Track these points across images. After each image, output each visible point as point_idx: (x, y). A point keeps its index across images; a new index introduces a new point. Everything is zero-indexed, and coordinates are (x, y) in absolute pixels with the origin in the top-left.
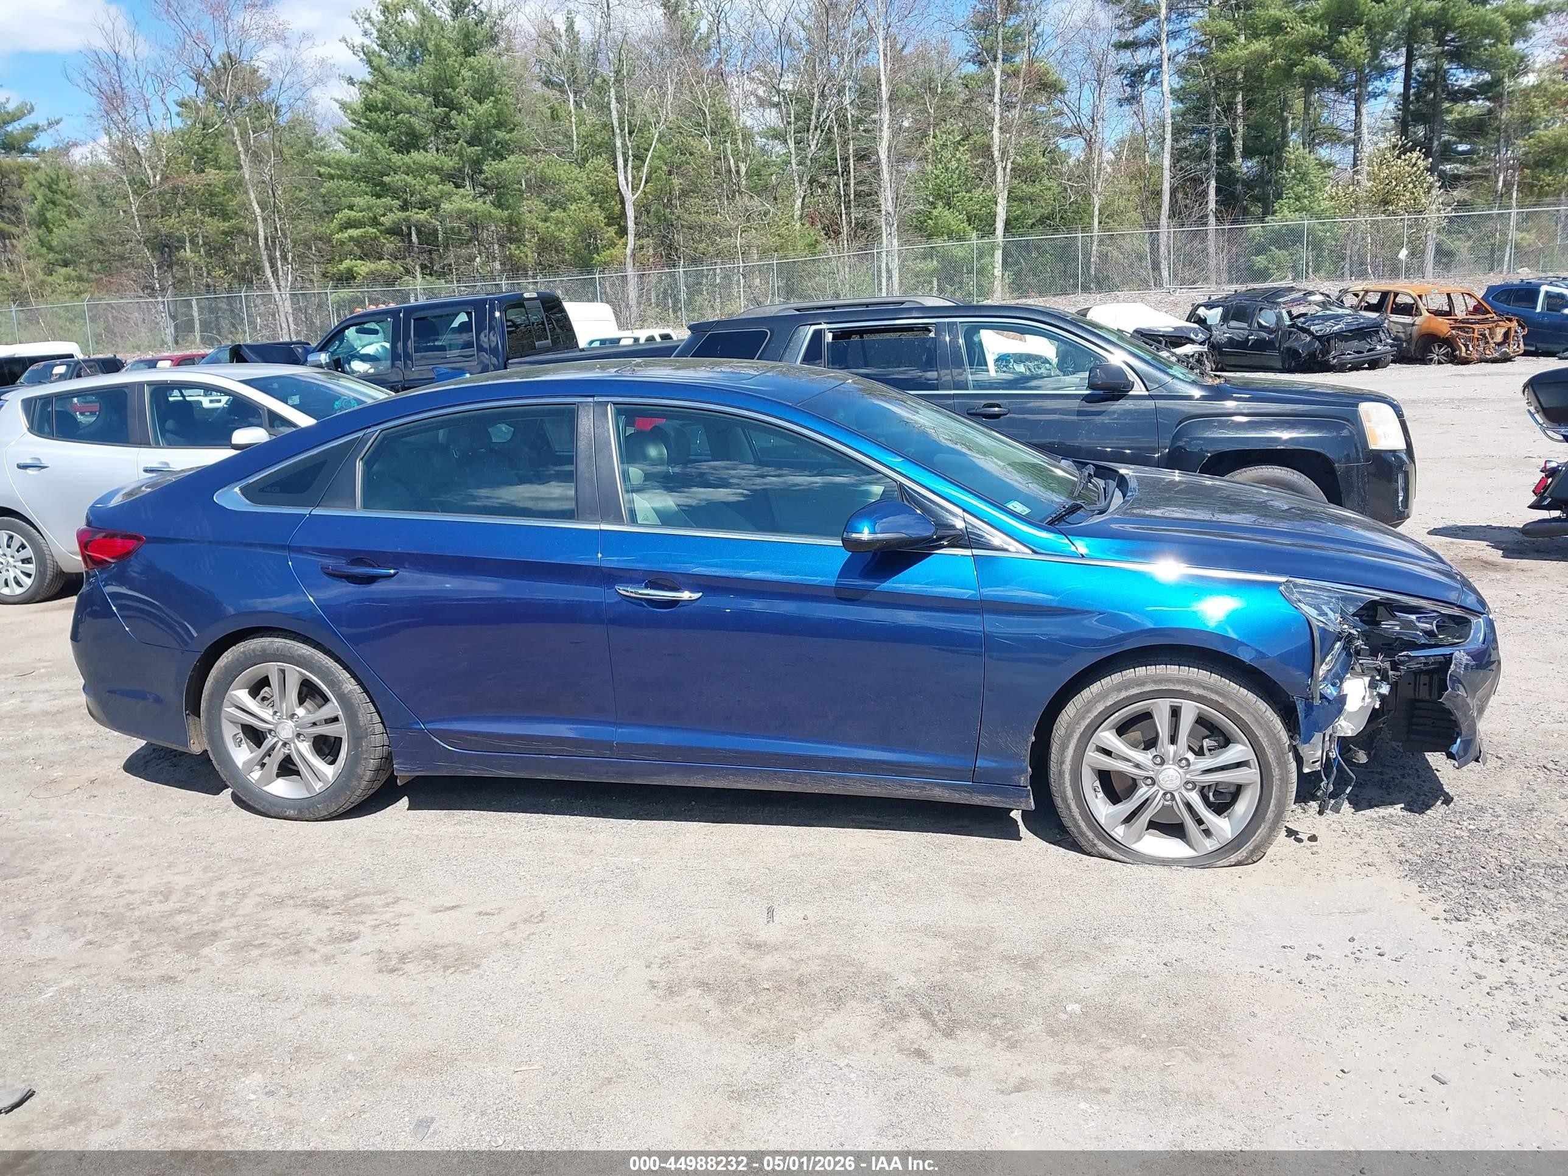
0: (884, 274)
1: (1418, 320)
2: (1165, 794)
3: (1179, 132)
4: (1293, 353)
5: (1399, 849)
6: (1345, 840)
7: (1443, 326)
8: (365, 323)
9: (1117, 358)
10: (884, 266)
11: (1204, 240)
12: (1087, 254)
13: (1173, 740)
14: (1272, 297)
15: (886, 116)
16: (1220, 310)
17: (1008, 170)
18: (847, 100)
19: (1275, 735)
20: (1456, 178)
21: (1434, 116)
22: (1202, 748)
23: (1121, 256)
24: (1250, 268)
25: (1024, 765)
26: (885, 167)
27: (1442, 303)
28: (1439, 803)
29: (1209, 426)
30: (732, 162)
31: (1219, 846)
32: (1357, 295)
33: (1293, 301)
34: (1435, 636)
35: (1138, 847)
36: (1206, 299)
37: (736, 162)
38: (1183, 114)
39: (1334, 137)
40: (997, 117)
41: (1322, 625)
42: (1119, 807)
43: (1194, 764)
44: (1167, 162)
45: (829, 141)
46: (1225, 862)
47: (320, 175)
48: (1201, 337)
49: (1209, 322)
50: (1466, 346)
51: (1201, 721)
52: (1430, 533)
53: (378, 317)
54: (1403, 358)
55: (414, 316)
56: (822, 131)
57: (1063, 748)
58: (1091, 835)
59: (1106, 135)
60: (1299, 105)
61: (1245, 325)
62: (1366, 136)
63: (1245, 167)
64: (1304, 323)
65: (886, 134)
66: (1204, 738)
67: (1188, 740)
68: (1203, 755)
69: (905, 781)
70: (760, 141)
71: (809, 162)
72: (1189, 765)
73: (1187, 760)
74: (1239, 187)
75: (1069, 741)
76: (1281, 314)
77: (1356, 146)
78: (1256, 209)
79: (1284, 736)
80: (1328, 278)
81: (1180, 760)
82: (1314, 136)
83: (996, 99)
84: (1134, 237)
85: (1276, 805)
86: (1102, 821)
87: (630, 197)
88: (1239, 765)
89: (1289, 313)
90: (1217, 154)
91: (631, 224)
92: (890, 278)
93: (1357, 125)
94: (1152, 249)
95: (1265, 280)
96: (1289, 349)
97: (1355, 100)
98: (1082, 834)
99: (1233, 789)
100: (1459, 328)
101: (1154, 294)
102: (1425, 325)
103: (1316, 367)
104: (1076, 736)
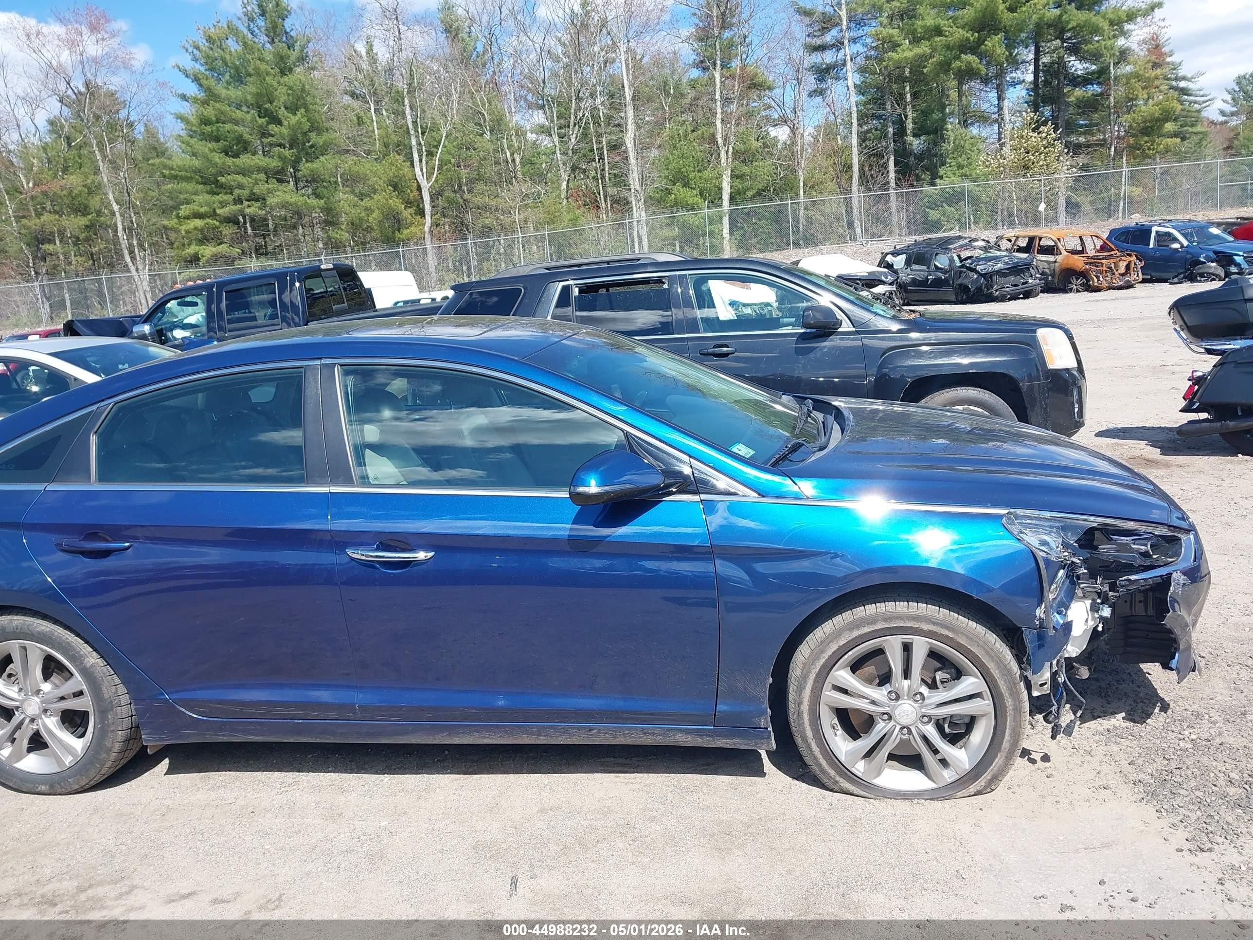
0: (636, 240)
1: (1059, 258)
2: (902, 728)
3: (863, 118)
4: (964, 288)
5: (1129, 768)
6: (1077, 759)
7: (1078, 262)
8: (184, 297)
9: (825, 299)
10: (635, 233)
11: (887, 201)
12: (796, 218)
13: (907, 675)
14: (944, 245)
15: (630, 112)
16: (904, 257)
17: (730, 153)
18: (599, 100)
19: (1005, 666)
20: (1079, 146)
21: (1059, 98)
22: (934, 680)
23: (822, 218)
24: (926, 222)
25: (764, 706)
26: (632, 154)
27: (1075, 244)
28: (1157, 710)
29: (907, 355)
30: (508, 154)
31: (957, 777)
32: (1010, 241)
33: (961, 246)
34: (1150, 556)
35: (880, 781)
36: (892, 248)
37: (512, 154)
38: (865, 104)
39: (983, 119)
40: (719, 111)
41: (1044, 555)
42: (859, 743)
43: (929, 698)
44: (855, 141)
45: (586, 134)
46: (965, 792)
47: (164, 177)
48: (890, 279)
49: (895, 267)
50: (1098, 277)
51: (933, 654)
52: (1097, 435)
53: (194, 292)
54: (1049, 288)
55: (225, 289)
56: (580, 127)
57: (800, 689)
58: (832, 773)
59: (806, 122)
60: (953, 94)
61: (925, 268)
62: (1007, 117)
63: (916, 144)
64: (971, 264)
65: (631, 127)
66: (936, 671)
67: (921, 674)
68: (937, 688)
69: (648, 728)
70: (532, 137)
71: (570, 152)
72: (923, 698)
73: (921, 694)
74: (912, 159)
75: (806, 682)
76: (953, 257)
77: (1000, 124)
78: (927, 176)
79: (1014, 666)
80: (985, 228)
81: (916, 694)
82: (967, 118)
83: (718, 97)
84: (832, 202)
85: (1011, 735)
86: (842, 759)
87: (425, 185)
88: (971, 697)
89: (959, 256)
90: (894, 134)
91: (428, 207)
92: (640, 242)
93: (1000, 108)
94: (847, 211)
95: (937, 232)
96: (960, 285)
97: (997, 88)
98: (824, 771)
99: (967, 720)
100: (1091, 263)
101: (851, 247)
102: (1065, 262)
103: (983, 299)
104: (812, 676)
